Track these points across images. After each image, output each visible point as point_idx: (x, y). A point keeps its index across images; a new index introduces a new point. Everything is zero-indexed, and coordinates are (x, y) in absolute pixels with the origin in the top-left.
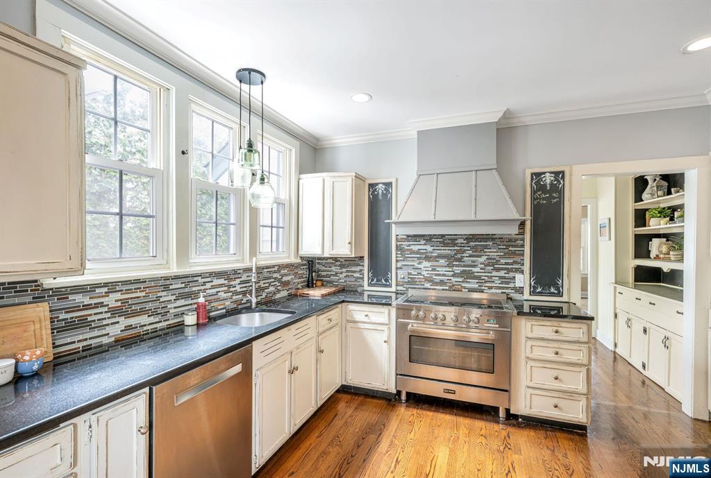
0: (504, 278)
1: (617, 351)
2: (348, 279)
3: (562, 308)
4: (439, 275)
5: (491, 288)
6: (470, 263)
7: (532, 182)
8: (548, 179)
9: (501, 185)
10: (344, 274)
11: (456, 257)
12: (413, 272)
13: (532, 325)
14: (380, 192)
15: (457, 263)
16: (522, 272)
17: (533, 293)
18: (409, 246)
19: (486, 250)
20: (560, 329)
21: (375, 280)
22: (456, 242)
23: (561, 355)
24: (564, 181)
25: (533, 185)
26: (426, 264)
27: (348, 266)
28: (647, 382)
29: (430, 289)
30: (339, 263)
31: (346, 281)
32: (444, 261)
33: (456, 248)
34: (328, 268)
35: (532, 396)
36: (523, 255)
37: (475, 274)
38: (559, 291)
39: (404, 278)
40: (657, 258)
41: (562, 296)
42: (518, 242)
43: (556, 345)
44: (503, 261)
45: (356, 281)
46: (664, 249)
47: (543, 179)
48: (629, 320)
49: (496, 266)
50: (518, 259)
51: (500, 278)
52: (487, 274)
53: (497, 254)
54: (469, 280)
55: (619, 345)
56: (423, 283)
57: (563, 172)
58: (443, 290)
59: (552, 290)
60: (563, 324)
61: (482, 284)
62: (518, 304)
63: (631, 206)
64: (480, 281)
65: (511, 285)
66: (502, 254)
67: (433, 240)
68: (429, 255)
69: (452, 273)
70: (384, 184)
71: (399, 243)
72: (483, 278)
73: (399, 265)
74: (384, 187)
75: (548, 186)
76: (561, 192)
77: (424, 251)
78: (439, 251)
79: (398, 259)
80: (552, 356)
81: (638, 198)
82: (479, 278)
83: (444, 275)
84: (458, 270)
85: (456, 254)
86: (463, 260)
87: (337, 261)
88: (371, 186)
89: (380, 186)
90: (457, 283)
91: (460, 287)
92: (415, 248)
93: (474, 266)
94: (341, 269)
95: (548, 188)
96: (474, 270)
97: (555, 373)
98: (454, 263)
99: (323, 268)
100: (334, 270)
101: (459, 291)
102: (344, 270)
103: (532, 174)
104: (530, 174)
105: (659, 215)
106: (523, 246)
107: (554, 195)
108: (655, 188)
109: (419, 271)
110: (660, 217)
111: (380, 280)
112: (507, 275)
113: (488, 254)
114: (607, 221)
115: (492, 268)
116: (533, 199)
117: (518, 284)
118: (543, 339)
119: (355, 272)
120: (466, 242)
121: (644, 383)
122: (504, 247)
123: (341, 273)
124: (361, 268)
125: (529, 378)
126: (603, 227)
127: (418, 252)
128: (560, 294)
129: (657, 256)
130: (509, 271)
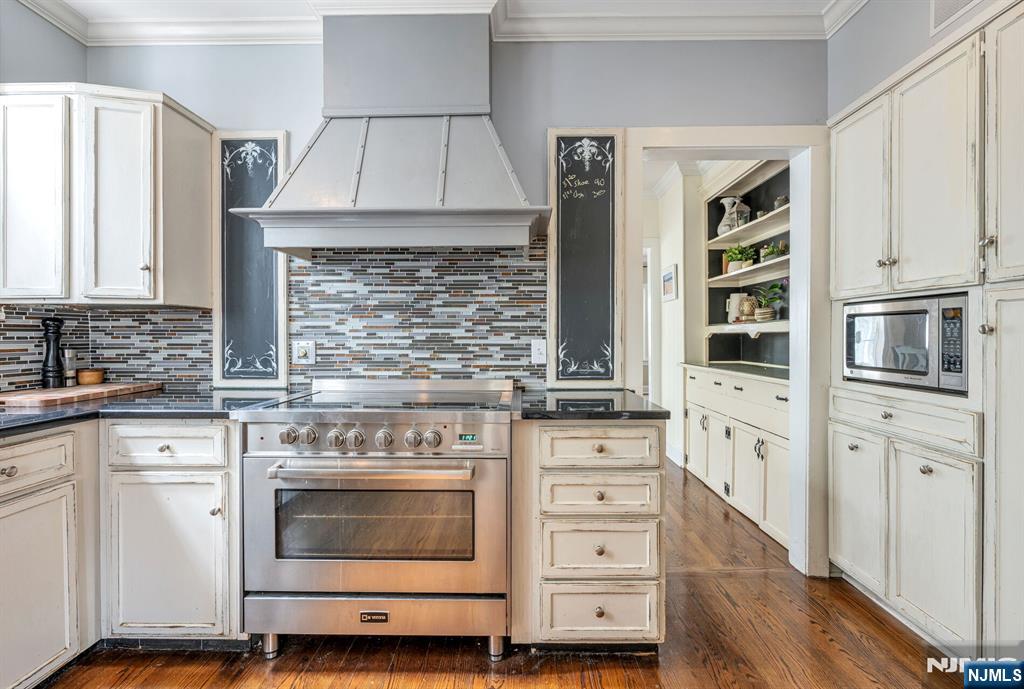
0: (510, 347)
1: (688, 467)
2: (171, 364)
3: (612, 401)
4: (382, 346)
5: (484, 369)
6: (446, 319)
7: (559, 154)
8: (587, 150)
9: (497, 146)
10: (164, 353)
11: (417, 306)
12: (325, 342)
13: (552, 439)
14: (250, 160)
15: (420, 320)
16: (543, 334)
17: (562, 375)
18: (317, 284)
19: (476, 292)
20: (607, 444)
21: (240, 364)
22: (417, 274)
23: (611, 499)
24: (613, 156)
25: (561, 160)
26: (355, 323)
27: (174, 331)
28: (732, 514)
29: (364, 377)
30: (151, 327)
31: (167, 370)
32: (392, 316)
33: (418, 288)
34: (121, 341)
35: (555, 597)
36: (544, 300)
37: (456, 342)
38: (607, 369)
39: (305, 356)
40: (738, 320)
41: (612, 378)
42: (535, 274)
43: (599, 478)
44: (508, 314)
45: (193, 367)
46: (746, 308)
47: (579, 151)
48: (705, 418)
49: (495, 324)
50: (535, 308)
51: (504, 347)
52: (479, 342)
53: (496, 299)
54: (443, 356)
55: (690, 459)
56: (348, 365)
57: (612, 139)
58: (390, 377)
59: (596, 367)
60: (614, 432)
61: (468, 363)
62: (537, 398)
63: (704, 245)
64: (466, 356)
65: (524, 362)
66: (506, 299)
67: (370, 271)
68: (361, 303)
69: (410, 341)
70: (258, 142)
71: (293, 278)
72: (470, 349)
73: (296, 326)
74: (258, 149)
75: (587, 163)
76: (608, 177)
77: (351, 295)
78: (383, 295)
79: (294, 313)
80: (591, 504)
81: (713, 233)
82: (462, 349)
83: (393, 346)
84: (421, 334)
85: (417, 300)
86: (431, 313)
87: (144, 322)
88: (228, 145)
89: (249, 147)
90: (420, 363)
91: (425, 370)
92: (331, 289)
93: (453, 326)
94: (155, 340)
95: (587, 168)
96: (454, 332)
97: (598, 540)
98: (415, 320)
99: (108, 340)
100: (138, 344)
101: (423, 377)
102: (163, 343)
103: (560, 139)
104: (555, 141)
105: (739, 256)
106: (544, 282)
107: (598, 182)
108: (735, 215)
109: (339, 340)
110: (741, 260)
111: (251, 364)
112: (515, 342)
113: (479, 299)
114: (673, 270)
115: (487, 327)
116: (562, 189)
117: (537, 358)
118: (573, 469)
119: (190, 346)
120: (436, 274)
121: (726, 516)
122: (510, 285)
123: (156, 351)
124: (206, 336)
125: (548, 560)
126: (668, 280)
127: (337, 298)
128: (608, 375)
129: (738, 318)
130: (519, 333)
